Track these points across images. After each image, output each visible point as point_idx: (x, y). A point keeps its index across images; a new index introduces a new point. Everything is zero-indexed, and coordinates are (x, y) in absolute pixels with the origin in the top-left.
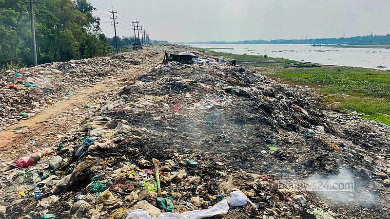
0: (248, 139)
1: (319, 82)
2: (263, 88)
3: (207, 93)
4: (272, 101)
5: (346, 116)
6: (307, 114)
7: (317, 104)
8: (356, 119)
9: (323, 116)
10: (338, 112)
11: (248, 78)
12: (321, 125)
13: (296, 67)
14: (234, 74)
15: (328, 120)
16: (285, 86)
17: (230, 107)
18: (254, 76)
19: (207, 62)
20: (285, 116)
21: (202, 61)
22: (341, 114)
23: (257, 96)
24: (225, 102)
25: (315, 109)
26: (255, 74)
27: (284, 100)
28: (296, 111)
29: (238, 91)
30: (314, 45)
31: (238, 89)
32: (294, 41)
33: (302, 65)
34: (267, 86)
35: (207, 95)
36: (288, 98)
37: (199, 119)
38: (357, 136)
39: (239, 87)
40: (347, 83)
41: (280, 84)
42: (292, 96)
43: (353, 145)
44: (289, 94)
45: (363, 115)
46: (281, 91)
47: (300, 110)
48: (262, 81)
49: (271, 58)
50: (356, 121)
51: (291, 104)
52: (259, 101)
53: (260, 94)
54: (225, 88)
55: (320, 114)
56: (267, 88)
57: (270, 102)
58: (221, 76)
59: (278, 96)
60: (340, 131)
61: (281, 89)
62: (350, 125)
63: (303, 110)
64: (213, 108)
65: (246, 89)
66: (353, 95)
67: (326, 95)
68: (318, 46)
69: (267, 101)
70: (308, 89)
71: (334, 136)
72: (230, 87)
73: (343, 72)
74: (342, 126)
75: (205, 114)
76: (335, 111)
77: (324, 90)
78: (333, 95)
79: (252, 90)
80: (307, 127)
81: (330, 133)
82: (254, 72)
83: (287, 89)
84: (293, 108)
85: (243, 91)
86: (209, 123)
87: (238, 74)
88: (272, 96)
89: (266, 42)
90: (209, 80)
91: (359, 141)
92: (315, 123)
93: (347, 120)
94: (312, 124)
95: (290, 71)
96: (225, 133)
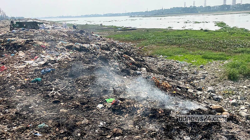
0: (83, 93)
1: (137, 40)
2: (101, 44)
3: (44, 50)
4: (108, 53)
5: (157, 59)
6: (133, 60)
7: (139, 54)
8: (163, 60)
9: (143, 61)
10: (152, 57)
11: (88, 37)
12: (143, 67)
13: (122, 30)
14: (76, 35)
15: (147, 63)
16: (116, 42)
17: (66, 61)
18: (93, 35)
19: (53, 28)
20: (119, 64)
21: (48, 27)
22: (154, 58)
23: (96, 50)
24: (62, 56)
25: (138, 56)
26: (93, 34)
27: (117, 52)
28: (126, 59)
29: (78, 47)
30: (131, 17)
31: (78, 45)
32: (118, 14)
33: (125, 29)
34: (103, 42)
35: (44, 52)
36: (120, 50)
37: (26, 78)
38: (165, 71)
39: (79, 44)
40: (153, 38)
41: (113, 41)
42: (122, 48)
43: (165, 78)
44: (120, 47)
45: (166, 57)
46: (114, 46)
47: (129, 58)
48: (99, 39)
49: (105, 26)
50: (163, 61)
51: (122, 54)
52: (98, 54)
53: (98, 48)
54: (66, 45)
55: (142, 60)
56: (103, 44)
57: (107, 54)
58: (63, 36)
59: (112, 49)
60: (155, 69)
61: (114, 44)
62: (160, 64)
63: (131, 58)
64: (46, 64)
65: (86, 46)
66: (159, 45)
67: (143, 47)
68: (134, 17)
69: (104, 53)
70: (132, 44)
71: (153, 74)
72: (71, 44)
73: (150, 32)
74: (156, 66)
75: (36, 70)
76: (150, 56)
77: (141, 44)
78: (147, 46)
79: (91, 46)
80: (135, 70)
81: (149, 71)
82: (92, 33)
83: (118, 44)
84: (124, 57)
85: (83, 47)
86: (37, 81)
87: (79, 34)
88: (108, 49)
89: (101, 16)
90: (52, 40)
91: (167, 74)
92: (140, 66)
93: (158, 61)
94: (138, 67)
95: (119, 34)
96: (56, 90)
